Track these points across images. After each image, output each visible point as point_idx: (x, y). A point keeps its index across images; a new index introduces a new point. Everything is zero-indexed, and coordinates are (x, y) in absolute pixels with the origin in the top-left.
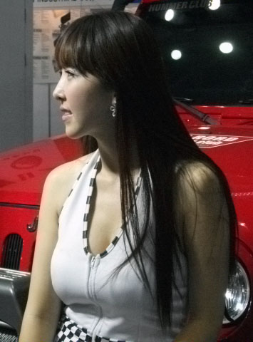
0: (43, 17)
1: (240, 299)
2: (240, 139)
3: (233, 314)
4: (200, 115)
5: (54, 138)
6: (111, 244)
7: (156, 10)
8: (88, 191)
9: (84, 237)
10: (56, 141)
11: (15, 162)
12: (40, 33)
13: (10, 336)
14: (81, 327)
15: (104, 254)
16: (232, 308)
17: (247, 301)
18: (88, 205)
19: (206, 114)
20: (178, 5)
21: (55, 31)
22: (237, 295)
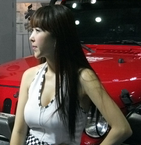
0: (20, 6)
1: (104, 127)
2: (104, 59)
3: (101, 133)
4: (87, 48)
5: (25, 57)
6: (50, 103)
7: (69, 3)
8: (42, 80)
9: (39, 99)
10: (26, 59)
11: (9, 68)
12: (19, 13)
13: (6, 142)
14: (36, 138)
15: (47, 107)
16: (101, 130)
17: (107, 128)
18: (41, 86)
19: (90, 48)
20: (78, 1)
21: (26, 12)
22: (103, 125)
